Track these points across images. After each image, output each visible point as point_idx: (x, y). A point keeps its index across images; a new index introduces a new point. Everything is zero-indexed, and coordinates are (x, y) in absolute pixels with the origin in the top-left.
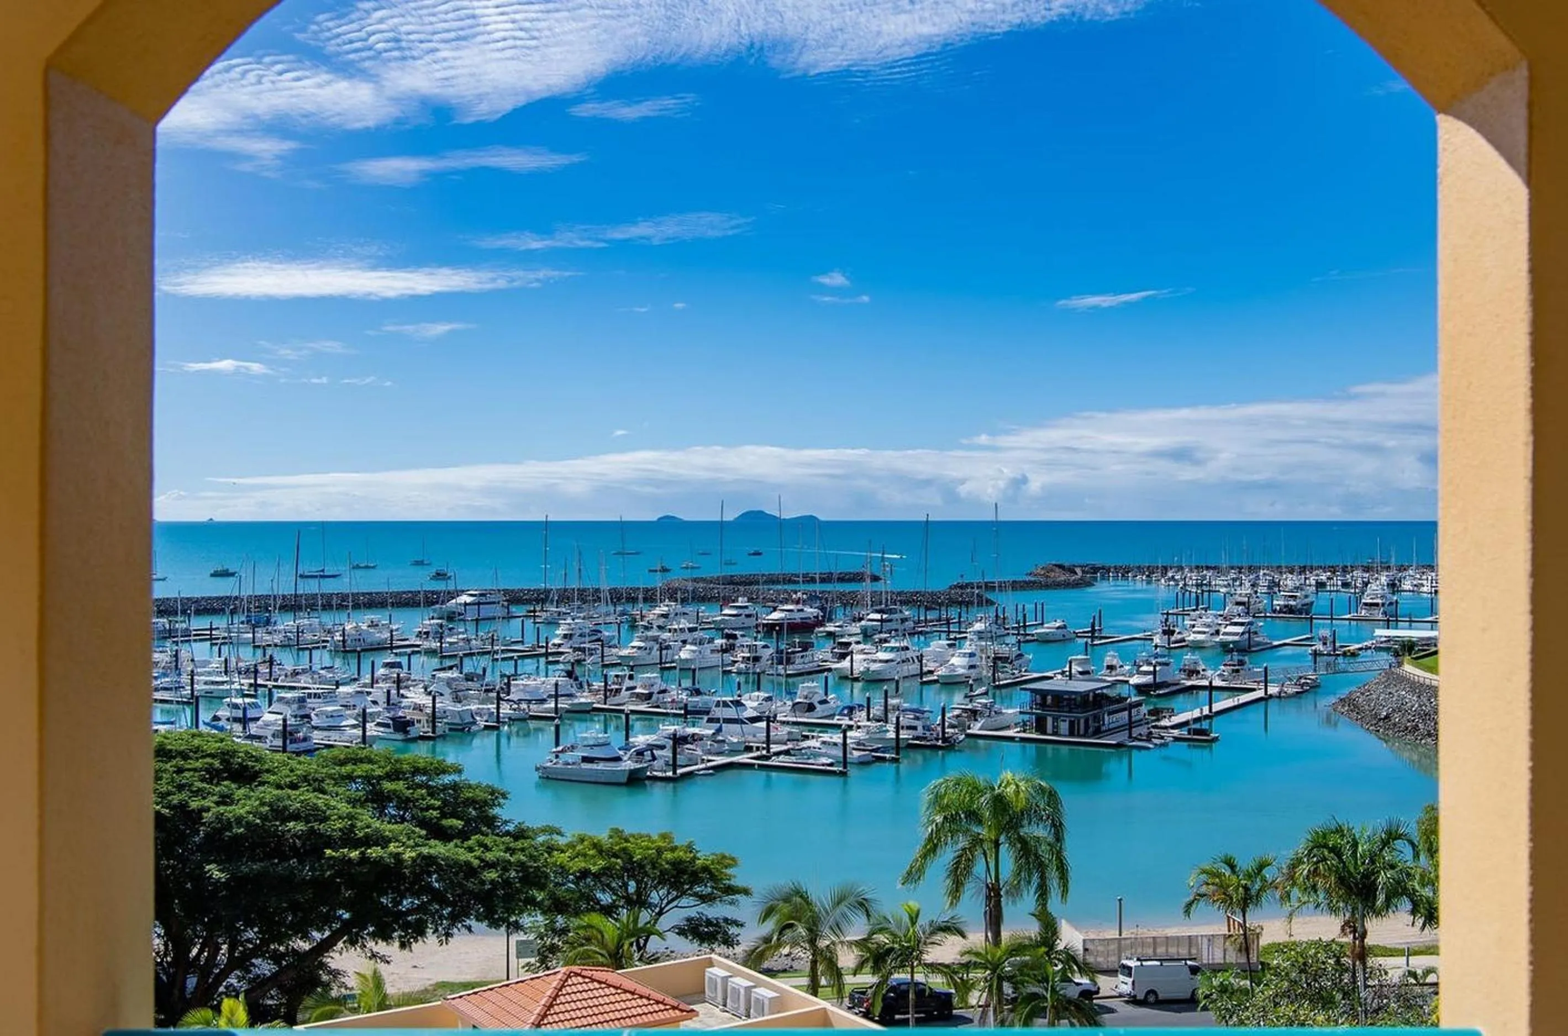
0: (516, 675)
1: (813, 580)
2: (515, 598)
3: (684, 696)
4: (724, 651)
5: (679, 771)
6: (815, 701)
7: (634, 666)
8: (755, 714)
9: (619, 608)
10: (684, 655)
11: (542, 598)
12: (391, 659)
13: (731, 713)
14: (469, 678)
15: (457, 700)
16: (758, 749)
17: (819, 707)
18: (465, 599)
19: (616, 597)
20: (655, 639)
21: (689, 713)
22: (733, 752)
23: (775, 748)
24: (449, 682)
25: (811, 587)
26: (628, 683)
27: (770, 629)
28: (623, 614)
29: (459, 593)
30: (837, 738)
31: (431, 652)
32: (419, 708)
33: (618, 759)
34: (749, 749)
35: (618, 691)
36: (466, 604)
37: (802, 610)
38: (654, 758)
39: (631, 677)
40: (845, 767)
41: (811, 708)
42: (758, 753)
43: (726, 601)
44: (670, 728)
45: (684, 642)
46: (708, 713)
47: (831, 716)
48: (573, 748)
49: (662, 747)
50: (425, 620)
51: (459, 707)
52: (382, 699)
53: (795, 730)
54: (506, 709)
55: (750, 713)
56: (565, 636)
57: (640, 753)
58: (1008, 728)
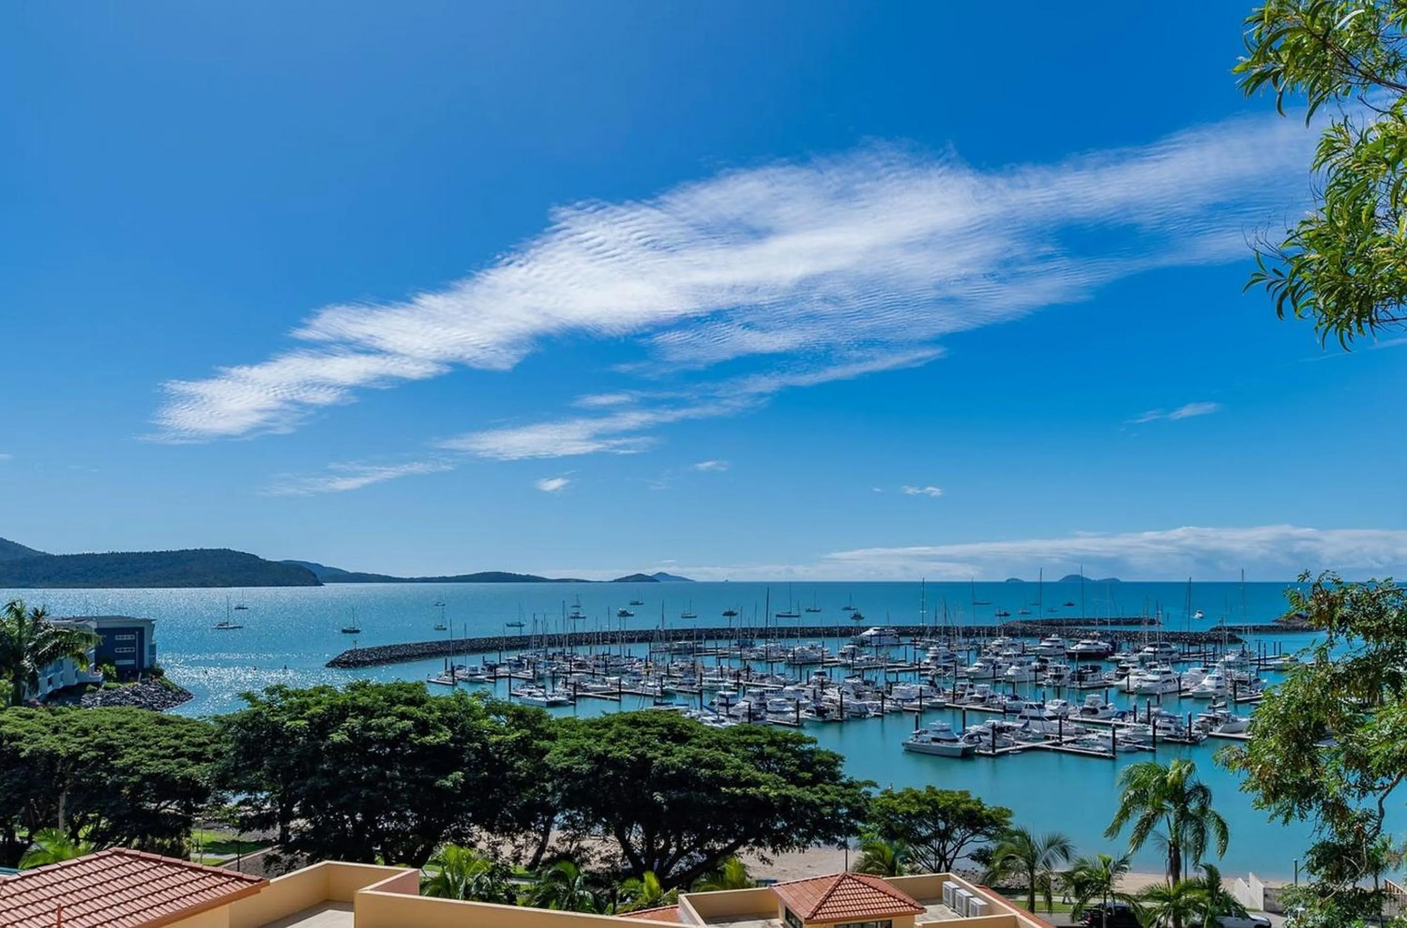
0: (897, 683)
1: (1106, 623)
2: (903, 632)
3: (1006, 700)
4: (1036, 671)
5: (997, 751)
6: (1098, 707)
7: (975, 679)
8: (1051, 714)
9: (971, 640)
10: (1009, 673)
11: (921, 632)
12: (819, 670)
13: (1035, 713)
14: (866, 683)
15: (858, 697)
16: (1053, 738)
17: (1100, 711)
18: (871, 631)
19: (968, 633)
20: (991, 661)
21: (1007, 712)
22: (1035, 740)
23: (1065, 738)
24: (853, 686)
25: (1104, 628)
26: (969, 690)
27: (1071, 656)
28: (973, 644)
29: (867, 629)
30: (1109, 733)
31: (847, 666)
32: (832, 701)
33: (956, 740)
34: (1047, 738)
35: (962, 695)
36: (871, 636)
37: (1096, 644)
38: (981, 741)
39: (971, 686)
40: (1114, 754)
41: (1094, 712)
42: (1054, 741)
43: (1044, 636)
44: (991, 721)
45: (1011, 664)
46: (1019, 712)
47: (1110, 718)
48: (926, 732)
49: (986, 734)
50: (846, 645)
51: (859, 702)
52: (811, 695)
53: (1081, 726)
54: (888, 705)
55: (1047, 713)
56: (933, 658)
57: (971, 737)
58: (1241, 732)
